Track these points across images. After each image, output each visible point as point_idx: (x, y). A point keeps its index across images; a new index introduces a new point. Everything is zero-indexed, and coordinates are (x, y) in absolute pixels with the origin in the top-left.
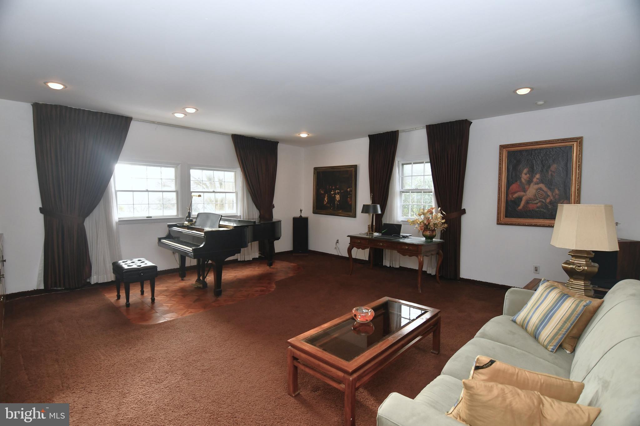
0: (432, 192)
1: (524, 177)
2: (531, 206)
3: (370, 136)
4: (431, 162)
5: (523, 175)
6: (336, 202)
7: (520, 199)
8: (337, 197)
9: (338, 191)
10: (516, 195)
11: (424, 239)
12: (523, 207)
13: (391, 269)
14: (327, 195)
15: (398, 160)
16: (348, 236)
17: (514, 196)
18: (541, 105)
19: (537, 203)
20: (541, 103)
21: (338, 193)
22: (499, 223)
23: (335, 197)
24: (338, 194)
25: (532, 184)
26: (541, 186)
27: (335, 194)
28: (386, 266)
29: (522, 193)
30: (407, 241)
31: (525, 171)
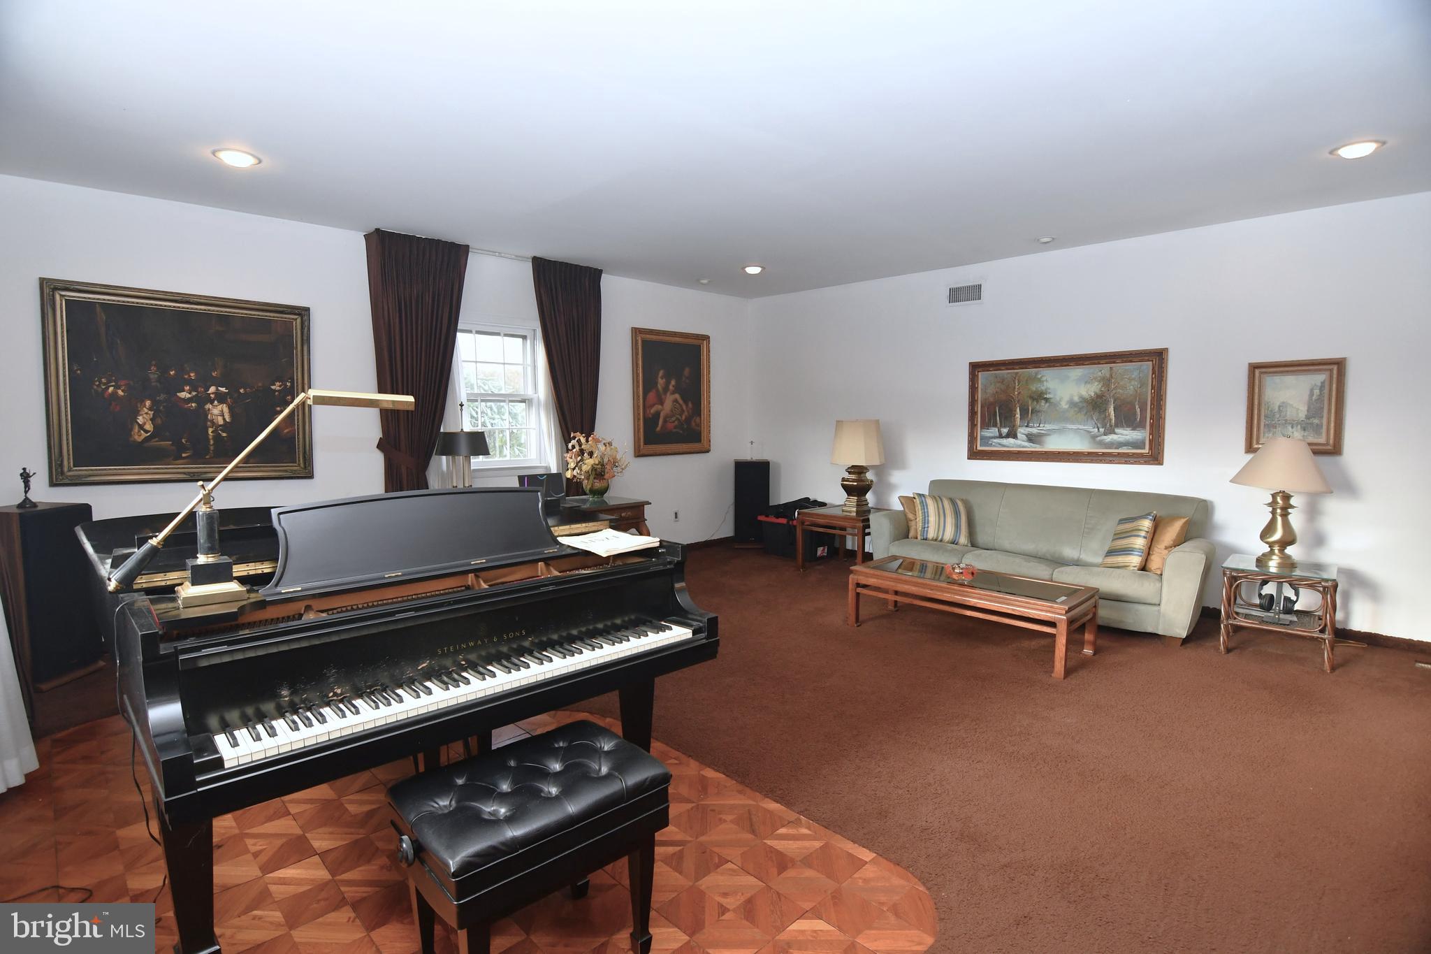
1: (661, 382)
2: (670, 426)
5: (660, 380)
6: (210, 430)
8: (216, 411)
9: (223, 389)
12: (662, 428)
14: (148, 403)
17: (652, 411)
18: (705, 284)
19: (674, 422)
20: (705, 281)
21: (221, 398)
22: (637, 455)
23: (202, 414)
24: (221, 402)
25: (668, 394)
26: (677, 396)
27: (203, 400)
29: (660, 407)
31: (661, 373)
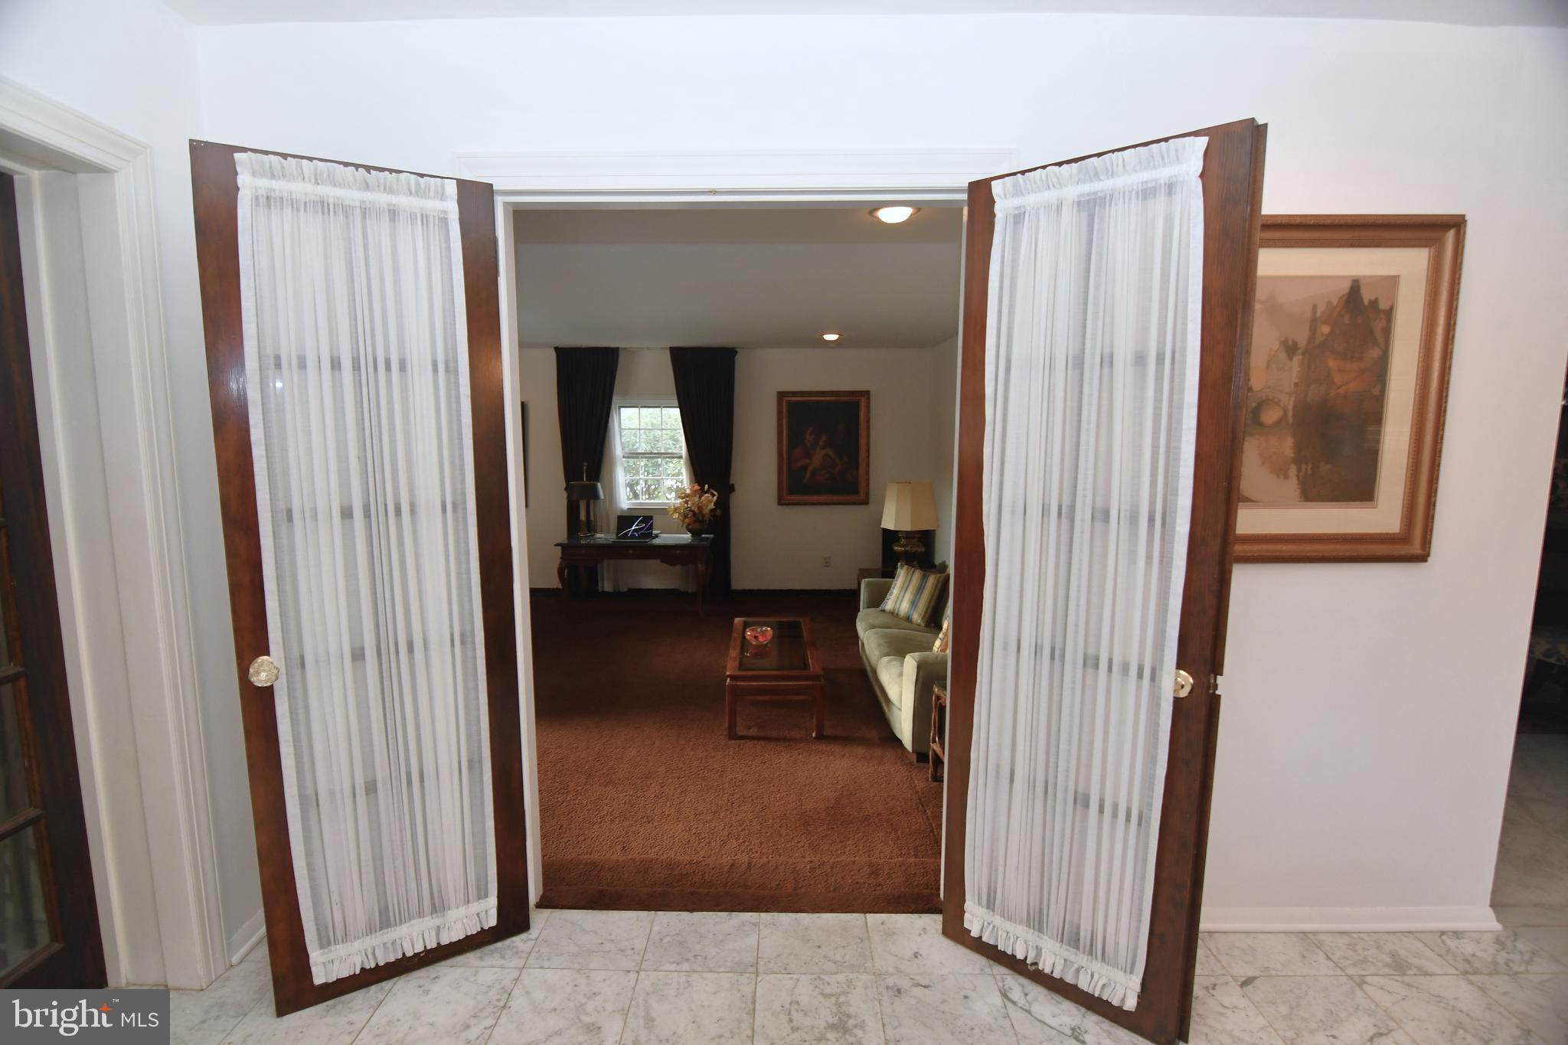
0: (681, 457)
1: (809, 438)
2: (820, 478)
3: (557, 350)
4: (680, 407)
5: (808, 436)
7: (804, 468)
10: (799, 464)
11: (689, 536)
12: (810, 479)
13: (617, 595)
15: (616, 400)
16: (557, 545)
19: (824, 475)
22: (781, 502)
25: (818, 449)
26: (828, 451)
28: (604, 592)
29: (808, 461)
30: (656, 541)
31: (810, 430)
